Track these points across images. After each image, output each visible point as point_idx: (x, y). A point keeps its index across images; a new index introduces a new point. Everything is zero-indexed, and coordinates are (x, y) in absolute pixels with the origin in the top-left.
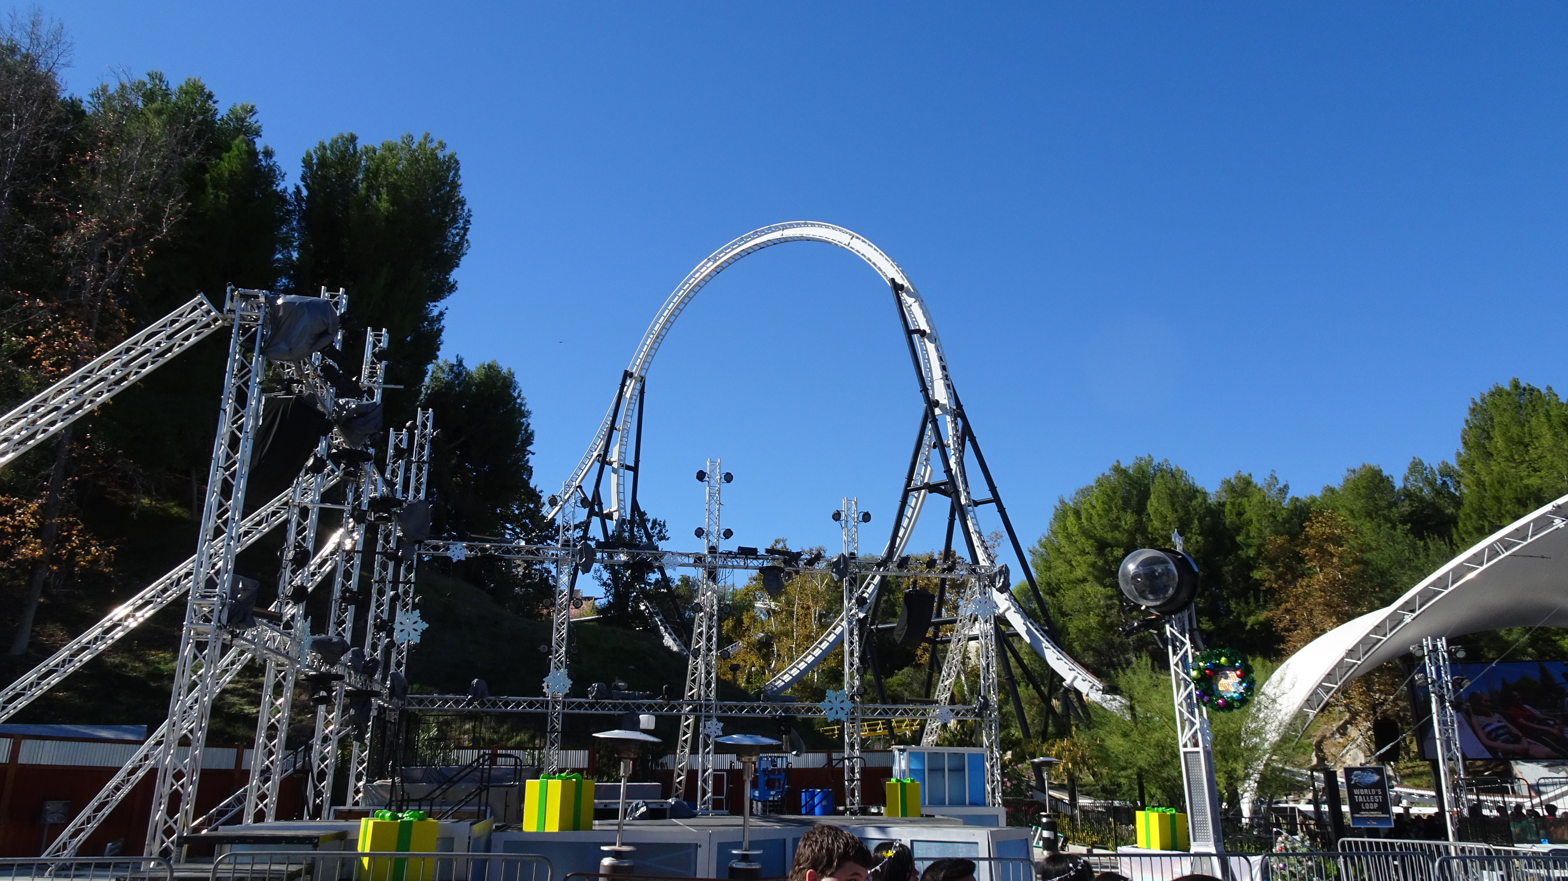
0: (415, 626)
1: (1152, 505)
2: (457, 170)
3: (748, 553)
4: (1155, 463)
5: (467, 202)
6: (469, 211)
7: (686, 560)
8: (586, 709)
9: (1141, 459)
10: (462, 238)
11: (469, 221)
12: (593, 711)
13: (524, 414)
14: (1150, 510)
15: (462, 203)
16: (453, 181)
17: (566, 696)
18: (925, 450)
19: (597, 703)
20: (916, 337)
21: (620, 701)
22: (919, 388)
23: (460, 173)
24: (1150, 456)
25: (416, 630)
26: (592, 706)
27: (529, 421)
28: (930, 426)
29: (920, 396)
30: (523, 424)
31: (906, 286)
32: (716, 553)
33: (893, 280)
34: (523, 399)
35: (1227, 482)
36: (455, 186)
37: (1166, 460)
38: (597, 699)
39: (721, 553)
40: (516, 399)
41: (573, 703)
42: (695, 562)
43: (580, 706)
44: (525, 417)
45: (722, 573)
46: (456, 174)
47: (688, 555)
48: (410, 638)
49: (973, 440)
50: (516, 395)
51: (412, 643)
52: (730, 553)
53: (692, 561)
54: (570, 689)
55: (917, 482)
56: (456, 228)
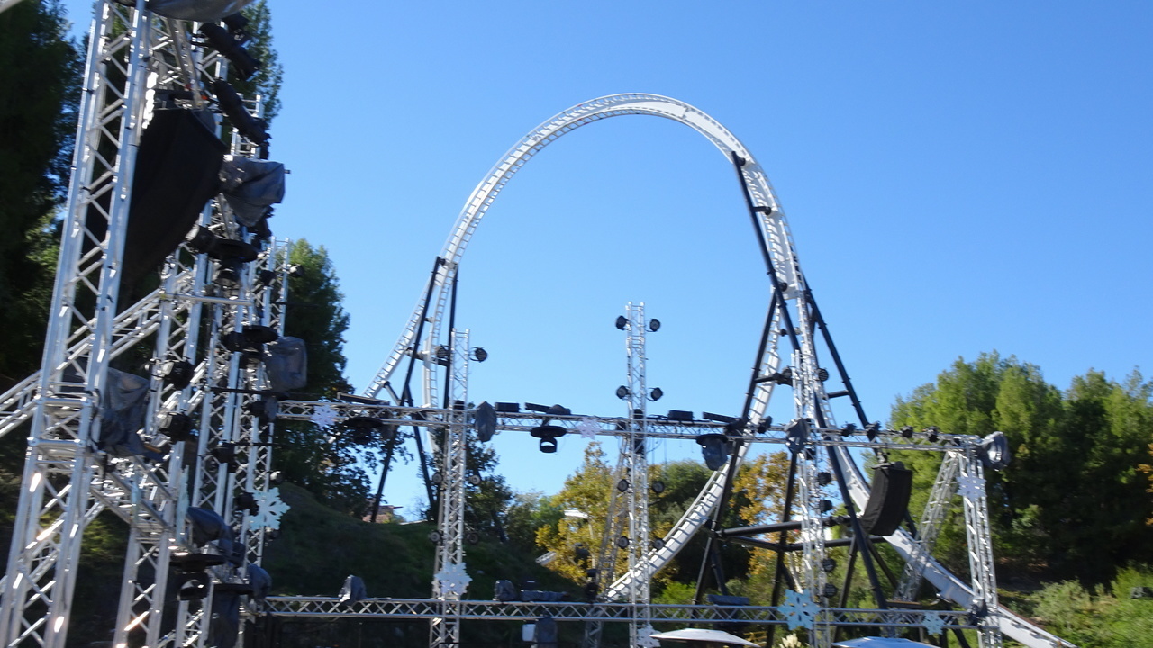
0: (273, 509)
1: (1002, 401)
2: (267, 20)
3: (682, 417)
4: (1001, 358)
5: (279, 56)
6: (281, 67)
7: (605, 427)
8: (488, 613)
9: (985, 355)
10: (272, 97)
11: (279, 78)
12: (498, 617)
13: (335, 297)
14: (999, 407)
15: (272, 57)
16: (264, 33)
17: (463, 597)
18: (773, 337)
19: (503, 606)
20: (760, 215)
21: (532, 603)
22: (765, 269)
23: (271, 23)
24: (995, 351)
25: (273, 513)
26: (495, 610)
27: (343, 305)
28: (778, 311)
29: (768, 278)
30: (335, 308)
31: (747, 160)
32: (641, 417)
33: (734, 154)
34: (337, 279)
35: (1079, 380)
36: (264, 37)
37: (1013, 356)
38: (502, 601)
39: (649, 418)
40: (329, 279)
41: (472, 606)
42: (618, 428)
43: (480, 609)
44: (338, 300)
45: (649, 443)
46: (266, 26)
47: (607, 420)
48: (266, 524)
49: (823, 327)
50: (329, 275)
51: (269, 530)
52: (660, 417)
53: (612, 427)
54: (467, 588)
55: (765, 373)
56: (266, 86)
